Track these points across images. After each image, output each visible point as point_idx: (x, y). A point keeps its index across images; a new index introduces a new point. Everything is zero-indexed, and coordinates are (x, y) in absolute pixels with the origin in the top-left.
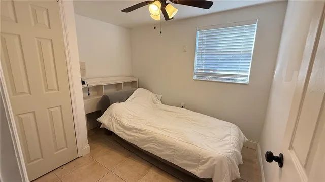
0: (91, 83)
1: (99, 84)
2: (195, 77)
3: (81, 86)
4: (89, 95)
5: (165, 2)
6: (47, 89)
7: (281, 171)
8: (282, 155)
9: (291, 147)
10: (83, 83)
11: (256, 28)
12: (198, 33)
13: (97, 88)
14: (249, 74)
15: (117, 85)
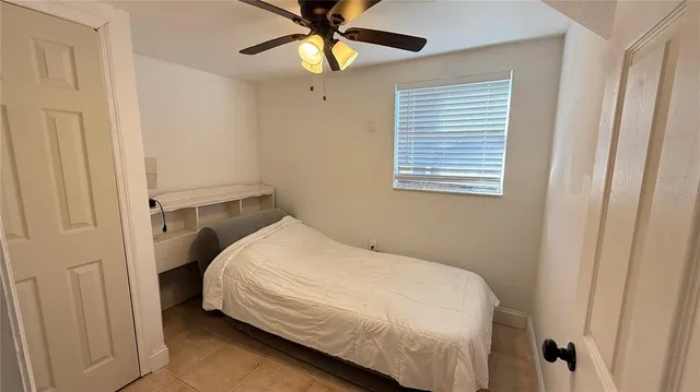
0: (170, 203)
1: (188, 205)
2: (396, 184)
3: (148, 211)
4: (165, 229)
5: (332, 39)
6: (68, 224)
7: (573, 379)
8: (572, 345)
9: (587, 332)
10: (152, 203)
11: (510, 86)
12: (398, 93)
13: (184, 214)
14: (501, 176)
15: (229, 206)
